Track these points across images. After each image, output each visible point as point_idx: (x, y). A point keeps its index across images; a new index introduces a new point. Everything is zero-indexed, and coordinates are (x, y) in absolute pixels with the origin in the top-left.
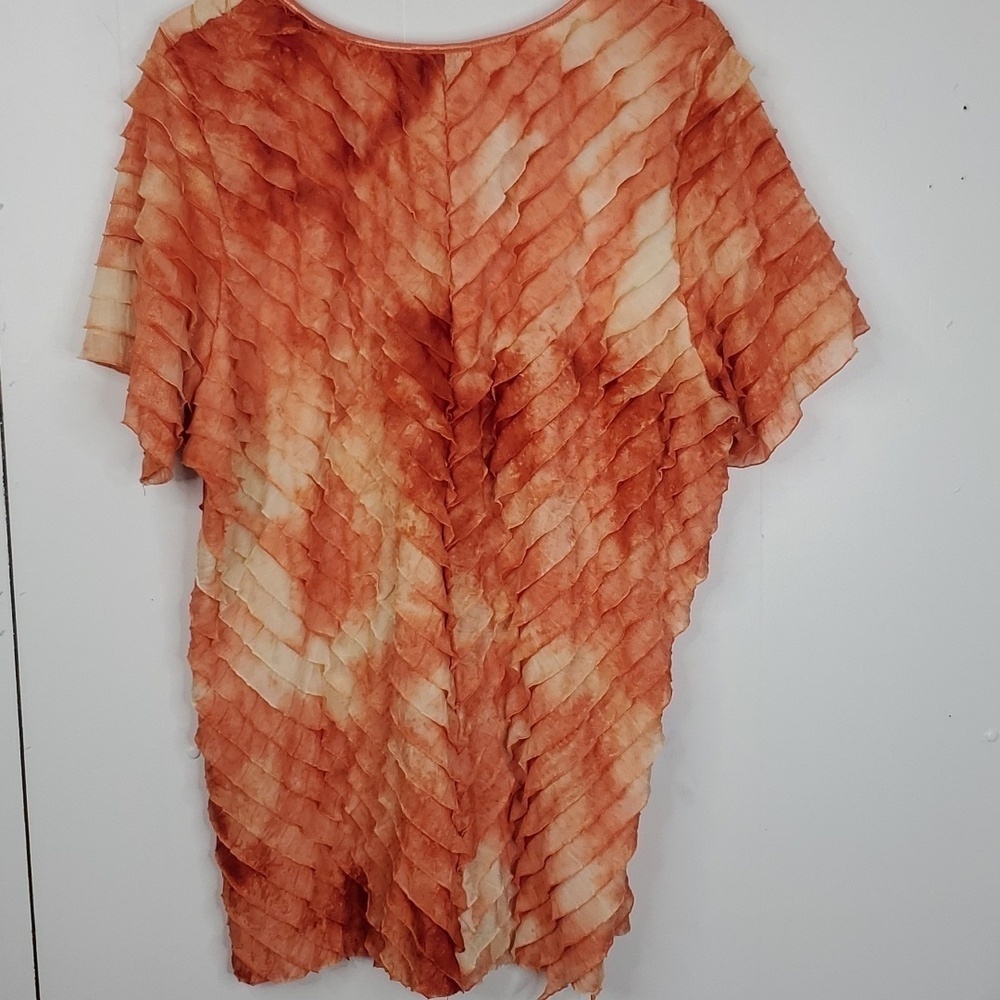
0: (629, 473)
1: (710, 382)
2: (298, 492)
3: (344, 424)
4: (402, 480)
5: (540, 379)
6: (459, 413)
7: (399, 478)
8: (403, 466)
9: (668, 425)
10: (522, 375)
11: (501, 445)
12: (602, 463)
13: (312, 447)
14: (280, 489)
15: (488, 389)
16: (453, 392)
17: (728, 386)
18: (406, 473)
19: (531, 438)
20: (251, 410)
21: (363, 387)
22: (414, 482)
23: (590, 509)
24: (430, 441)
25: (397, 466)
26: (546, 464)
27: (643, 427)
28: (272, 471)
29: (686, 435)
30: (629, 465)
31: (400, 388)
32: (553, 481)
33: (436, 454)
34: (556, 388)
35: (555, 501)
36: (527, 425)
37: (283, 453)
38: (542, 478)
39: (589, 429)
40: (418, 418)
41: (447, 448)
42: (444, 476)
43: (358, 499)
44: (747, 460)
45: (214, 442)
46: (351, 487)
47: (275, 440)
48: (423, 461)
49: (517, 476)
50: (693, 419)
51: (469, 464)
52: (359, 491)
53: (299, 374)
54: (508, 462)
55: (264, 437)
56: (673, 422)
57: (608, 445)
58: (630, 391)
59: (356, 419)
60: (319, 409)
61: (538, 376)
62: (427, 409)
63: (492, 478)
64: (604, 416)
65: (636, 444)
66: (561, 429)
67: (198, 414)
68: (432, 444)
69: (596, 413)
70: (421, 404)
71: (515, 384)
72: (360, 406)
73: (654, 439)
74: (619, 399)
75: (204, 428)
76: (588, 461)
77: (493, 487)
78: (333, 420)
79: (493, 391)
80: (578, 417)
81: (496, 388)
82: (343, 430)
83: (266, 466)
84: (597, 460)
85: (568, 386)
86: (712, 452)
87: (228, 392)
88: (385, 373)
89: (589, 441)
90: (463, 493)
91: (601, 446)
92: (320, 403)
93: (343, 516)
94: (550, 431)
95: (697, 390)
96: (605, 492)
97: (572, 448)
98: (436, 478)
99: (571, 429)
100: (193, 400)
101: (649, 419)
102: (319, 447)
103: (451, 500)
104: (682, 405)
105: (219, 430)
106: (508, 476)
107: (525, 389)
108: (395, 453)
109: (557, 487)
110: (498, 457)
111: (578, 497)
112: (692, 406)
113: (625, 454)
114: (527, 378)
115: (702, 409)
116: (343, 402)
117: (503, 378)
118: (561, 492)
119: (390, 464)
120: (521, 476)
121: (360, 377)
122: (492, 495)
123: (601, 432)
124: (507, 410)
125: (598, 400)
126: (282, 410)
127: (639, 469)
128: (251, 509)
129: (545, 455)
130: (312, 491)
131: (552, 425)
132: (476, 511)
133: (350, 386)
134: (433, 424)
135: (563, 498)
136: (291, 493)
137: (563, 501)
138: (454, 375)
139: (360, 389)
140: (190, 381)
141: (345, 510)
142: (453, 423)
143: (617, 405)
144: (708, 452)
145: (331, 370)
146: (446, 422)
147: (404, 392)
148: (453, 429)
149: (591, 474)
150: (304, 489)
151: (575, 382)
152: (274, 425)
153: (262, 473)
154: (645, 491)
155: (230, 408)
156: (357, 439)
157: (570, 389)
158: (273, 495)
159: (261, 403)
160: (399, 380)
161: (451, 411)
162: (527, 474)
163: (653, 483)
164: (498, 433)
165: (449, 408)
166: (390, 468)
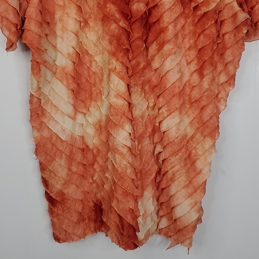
0: (203, 44)
1: (238, 4)
2: (69, 55)
3: (87, 27)
4: (110, 49)
5: (167, 4)
6: (133, 20)
7: (109, 47)
8: (111, 42)
9: (220, 24)
10: (159, 4)
11: (150, 35)
12: (192, 41)
13: (74, 35)
14: (62, 54)
15: (145, 10)
16: (130, 11)
17: (245, 7)
18: (112, 45)
19: (163, 30)
20: (49, 20)
21: (94, 10)
22: (115, 49)
23: (187, 60)
24: (121, 32)
25: (108, 43)
26: (169, 41)
27: (209, 24)
28: (58, 46)
29: (228, 27)
30: (203, 41)
31: (108, 9)
32: (172, 48)
33: (124, 37)
34: (173, 9)
35: (173, 57)
36: (161, 25)
37: (62, 38)
38: (167, 47)
39: (187, 27)
40: (116, 22)
41: (128, 35)
42: (127, 47)
43: (93, 58)
44: (251, 39)
45: (33, 32)
46: (90, 52)
47: (59, 33)
48: (119, 40)
49: (157, 47)
50: (230, 20)
51: (138, 42)
52: (94, 54)
53: (67, 5)
54: (153, 42)
55: (55, 32)
56: (222, 22)
57: (194, 33)
58: (204, 10)
59: (91, 24)
60: (76, 20)
61: (166, 3)
62: (120, 18)
63: (147, 48)
64: (193, 21)
65: (207, 32)
66: (175, 26)
67: (26, 21)
68: (122, 33)
69: (190, 20)
70: (117, 16)
71: (156, 8)
72: (93, 18)
73: (214, 30)
74: (200, 13)
75: (29, 26)
76: (186, 40)
77: (147, 53)
78: (82, 24)
79: (147, 11)
80: (182, 21)
81: (148, 9)
82: (87, 29)
83: (56, 45)
84: (190, 40)
85: (178, 8)
86: (239, 34)
87: (38, 12)
88: (102, 3)
89: (187, 31)
90: (135, 54)
91: (191, 34)
92: (76, 17)
93: (88, 65)
94: (171, 27)
95: (232, 7)
96: (193, 54)
97: (180, 35)
98: (124, 47)
99: (179, 26)
100: (24, 15)
101: (212, 21)
102: (77, 36)
103: (130, 57)
104: (226, 14)
105: (35, 27)
106: (153, 48)
107: (160, 10)
108: (107, 37)
109: (173, 51)
110: (150, 39)
111: (182, 56)
112: (230, 15)
113: (202, 37)
114: (161, 4)
115: (235, 16)
116: (86, 17)
117: (151, 5)
118: (175, 53)
119: (105, 42)
120: (159, 47)
121: (92, 6)
122: (147, 56)
123: (192, 28)
124: (153, 19)
125: (190, 15)
126: (61, 20)
127: (208, 43)
128: (51, 62)
129: (169, 37)
130: (74, 54)
131: (172, 24)
132: (141, 62)
133: (88, 10)
134: (122, 24)
135: (176, 55)
136: (66, 55)
137: (176, 57)
138: (131, 4)
139: (92, 11)
140: (23, 8)
141: (89, 63)
142: (131, 24)
143: (199, 16)
144: (237, 34)
145: (80, 3)
146: (128, 24)
147: (110, 10)
148: (131, 27)
149: (188, 45)
150: (71, 53)
151: (181, 6)
152: (59, 26)
153: (55, 47)
154: (210, 52)
155: (39, 18)
156: (92, 33)
157: (178, 9)
158: (59, 56)
159: (53, 18)
160: (108, 5)
161: (130, 19)
162: (161, 46)
163: (213, 49)
164: (149, 30)
165: (129, 17)
166: (105, 43)
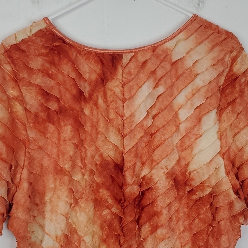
0: (198, 229)
1: (234, 192)
2: (57, 237)
3: (78, 206)
4: (101, 234)
5: (161, 189)
6: (126, 204)
7: (99, 232)
8: (102, 228)
9: (215, 210)
10: (153, 187)
11: (143, 215)
12: (186, 223)
13: (63, 217)
14: (49, 235)
15: (139, 193)
16: (124, 195)
17: (241, 193)
18: (103, 231)
19: (156, 214)
20: (38, 201)
21: (86, 191)
22: (106, 235)
23: (181, 243)
24: (113, 217)
25: (99, 228)
26: (163, 226)
27: (205, 210)
28: (46, 228)
29: (223, 215)
30: (198, 225)
31: (101, 194)
32: (166, 233)
33: (116, 223)
34: (168, 193)
35: (167, 241)
36: (155, 208)
37: (51, 220)
38: (161, 232)
39: (181, 210)
40: (109, 207)
41: (121, 220)
42: (119, 232)
43: (83, 238)
44: (247, 223)
45: (20, 219)
46: (80, 233)
47: (48, 215)
48: (110, 226)
49: (150, 229)
50: (227, 207)
51: (130, 225)
52: (83, 235)
53: (58, 187)
54: (146, 222)
55: (43, 212)
56: (216, 208)
57: (189, 216)
58: (199, 194)
59: (83, 205)
60: (67, 201)
61: (160, 188)
62: (112, 203)
63: (140, 229)
64: (187, 203)
65: (201, 216)
66: (169, 210)
67: (14, 207)
68: (114, 218)
69: (184, 202)
70: (110, 201)
71: (150, 190)
72: (84, 199)
73: (209, 214)
74: (194, 197)
75: (16, 213)
76: (180, 223)
78: (73, 205)
79: (140, 193)
80: (176, 205)
81: (141, 191)
82: (77, 208)
83: (44, 225)
84: (184, 222)
85: (172, 192)
86: (235, 223)
87: (27, 197)
88: (95, 187)
89: (181, 215)
90: (127, 238)
91: (186, 216)
92: (67, 199)
93: (76, 244)
94: (165, 212)
95: (228, 195)
96: (187, 236)
97: (174, 217)
98: (116, 233)
99: (173, 209)
100: (12, 200)
101: (207, 206)
102: (67, 218)
103: (122, 241)
104: (222, 201)
105: (22, 214)
106: (146, 228)
107: (154, 193)
108: (98, 222)
109: (167, 236)
110: (142, 220)
111: (176, 238)
112: (226, 202)
113: (196, 221)
114: (155, 188)
115: (231, 204)
116: (77, 196)
117: (145, 188)
118: (169, 237)
119: (96, 226)
120: (152, 229)
121: (85, 187)
123: (186, 210)
124: (146, 201)
125: (185, 197)
126: (51, 202)
127: (203, 228)
128: (38, 242)
129: (163, 222)
130: (63, 237)
131: (166, 209)
132: (133, 245)
133: (80, 190)
134: (115, 210)
135: (170, 239)
136: (54, 237)
137: (170, 241)
138: (124, 188)
139: (84, 192)
140: (11, 192)
141: (77, 241)
142: (123, 208)
143: (194, 200)
144: (233, 222)
145: (73, 185)
146: (120, 208)
147: (102, 196)
148: (123, 210)
149: (182, 229)
150: (59, 236)
151: (175, 189)
152: (48, 208)
153: (42, 227)
154: (205, 236)
155: (28, 203)
156: (83, 213)
157: (173, 194)
158: (46, 237)
159: (42, 198)
160: (101, 190)
162: (155, 229)
163: (208, 231)
164: (142, 210)
165: (122, 202)
166: (96, 228)
